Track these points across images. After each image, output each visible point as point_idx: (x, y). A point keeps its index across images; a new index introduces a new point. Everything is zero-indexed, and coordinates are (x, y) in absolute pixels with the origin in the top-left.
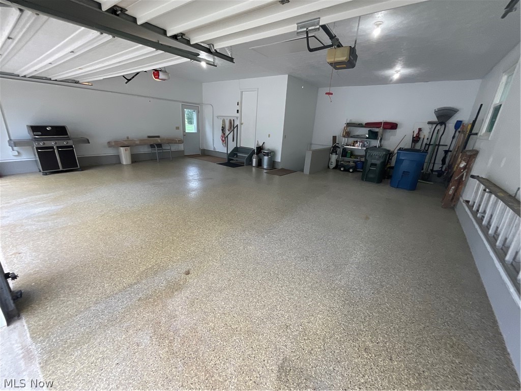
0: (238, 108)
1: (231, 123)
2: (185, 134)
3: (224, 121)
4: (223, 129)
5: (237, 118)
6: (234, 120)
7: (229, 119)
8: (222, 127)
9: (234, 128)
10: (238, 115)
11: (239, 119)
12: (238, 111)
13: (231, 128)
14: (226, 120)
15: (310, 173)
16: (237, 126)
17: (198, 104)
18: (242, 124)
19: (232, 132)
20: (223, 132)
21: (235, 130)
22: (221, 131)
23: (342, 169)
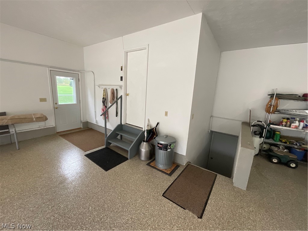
0: (122, 74)
1: (114, 93)
2: (56, 106)
3: (105, 91)
4: (104, 101)
5: (121, 87)
6: (117, 90)
7: (111, 89)
8: (103, 98)
9: (117, 99)
10: (122, 83)
11: (123, 87)
12: (122, 78)
13: (113, 99)
14: (108, 90)
15: (248, 188)
16: (121, 97)
17: (78, 71)
18: (127, 95)
19: (115, 105)
20: (104, 104)
21: (119, 101)
22: (102, 103)
23: (275, 161)
